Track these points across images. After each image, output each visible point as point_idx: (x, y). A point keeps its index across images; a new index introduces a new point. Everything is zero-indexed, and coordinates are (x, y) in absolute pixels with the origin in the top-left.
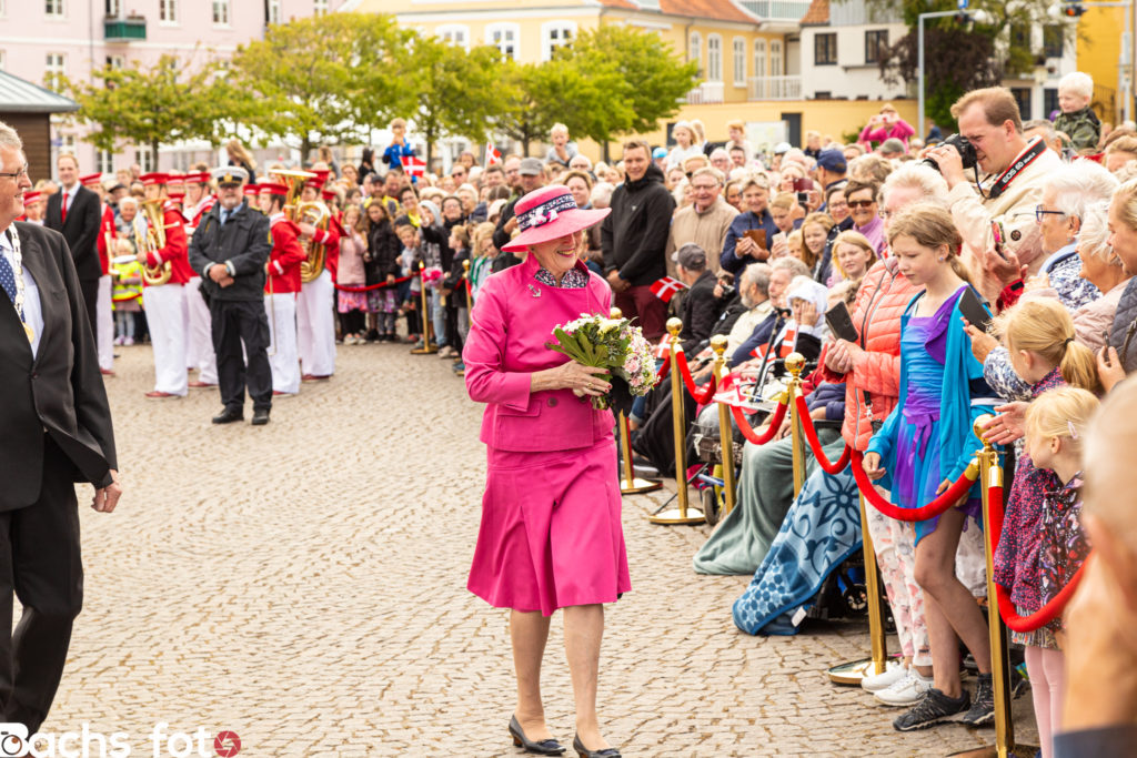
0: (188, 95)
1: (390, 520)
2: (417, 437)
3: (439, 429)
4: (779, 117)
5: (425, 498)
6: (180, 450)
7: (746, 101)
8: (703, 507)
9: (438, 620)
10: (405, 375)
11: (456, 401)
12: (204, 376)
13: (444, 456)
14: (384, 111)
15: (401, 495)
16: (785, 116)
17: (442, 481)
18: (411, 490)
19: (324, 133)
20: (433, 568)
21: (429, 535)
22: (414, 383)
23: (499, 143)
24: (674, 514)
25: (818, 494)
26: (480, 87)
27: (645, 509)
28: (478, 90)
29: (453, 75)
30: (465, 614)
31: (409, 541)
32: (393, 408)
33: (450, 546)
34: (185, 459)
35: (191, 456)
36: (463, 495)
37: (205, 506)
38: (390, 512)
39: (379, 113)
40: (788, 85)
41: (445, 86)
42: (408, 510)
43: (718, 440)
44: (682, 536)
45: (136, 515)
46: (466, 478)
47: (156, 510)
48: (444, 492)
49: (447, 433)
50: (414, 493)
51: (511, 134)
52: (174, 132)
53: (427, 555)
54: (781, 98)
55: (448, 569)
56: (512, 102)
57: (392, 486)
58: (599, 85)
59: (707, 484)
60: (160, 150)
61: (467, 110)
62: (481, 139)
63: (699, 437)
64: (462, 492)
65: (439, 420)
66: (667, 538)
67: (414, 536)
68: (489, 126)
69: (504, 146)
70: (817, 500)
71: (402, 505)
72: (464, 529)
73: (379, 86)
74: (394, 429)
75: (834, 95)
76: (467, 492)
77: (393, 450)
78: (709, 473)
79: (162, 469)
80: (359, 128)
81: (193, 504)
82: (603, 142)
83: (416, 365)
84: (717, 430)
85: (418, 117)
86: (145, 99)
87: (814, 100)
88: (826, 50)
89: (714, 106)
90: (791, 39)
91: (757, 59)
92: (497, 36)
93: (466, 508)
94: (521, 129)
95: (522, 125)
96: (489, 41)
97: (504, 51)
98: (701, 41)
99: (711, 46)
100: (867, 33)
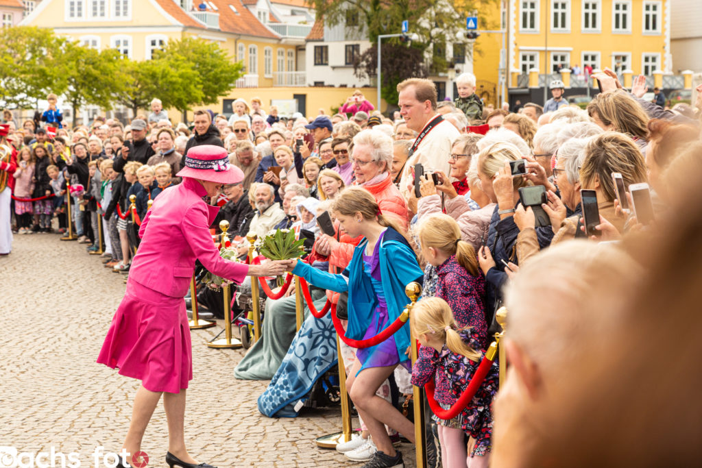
1: (45, 344)
2: (64, 292)
3: (78, 287)
4: (292, 96)
5: (67, 331)
7: (272, 87)
8: (241, 337)
9: (74, 407)
10: (56, 253)
11: (88, 270)
13: (80, 304)
14: (45, 88)
15: (52, 329)
16: (296, 96)
17: (78, 320)
18: (58, 326)
19: (8, 101)
20: (71, 374)
21: (69, 354)
22: (62, 259)
23: (119, 109)
24: (223, 342)
25: (311, 330)
26: (107, 75)
27: (205, 339)
28: (106, 77)
29: (91, 66)
30: (91, 404)
31: (57, 358)
32: (49, 274)
33: (82, 360)
36: (91, 329)
38: (46, 339)
39: (42, 90)
40: (298, 77)
41: (85, 74)
42: (56, 338)
43: (250, 296)
44: (227, 356)
46: (94, 318)
48: (79, 327)
49: (82, 289)
50: (61, 328)
51: (125, 103)
53: (68, 367)
54: (294, 85)
55: (80, 376)
56: (127, 84)
57: (46, 323)
58: (181, 76)
59: (244, 323)
61: (99, 90)
62: (107, 107)
63: (239, 294)
64: (91, 327)
65: (77, 282)
66: (218, 357)
67: (60, 354)
68: (112, 99)
69: (122, 112)
70: (310, 334)
71: (51, 336)
72: (91, 350)
73: (43, 73)
74: (49, 287)
75: (326, 84)
76: (94, 327)
77: (47, 300)
78: (245, 317)
80: (30, 99)
82: (183, 111)
83: (63, 247)
84: (250, 290)
85: (68, 92)
87: (313, 87)
88: (321, 56)
89: (252, 89)
90: (300, 49)
91: (279, 61)
92: (118, 43)
93: (93, 337)
94: (132, 101)
95: (133, 99)
96: (113, 46)
97: (122, 52)
98: (244, 49)
99: (251, 52)
100: (346, 46)
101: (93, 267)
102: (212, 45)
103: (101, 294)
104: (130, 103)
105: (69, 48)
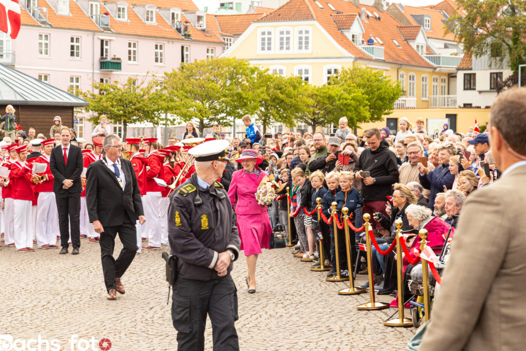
0: (142, 98)
1: (250, 319)
2: (261, 277)
3: (272, 273)
4: (445, 116)
5: (267, 309)
6: (139, 281)
7: (428, 108)
8: (412, 318)
12: (151, 242)
13: (275, 287)
14: (241, 109)
15: (254, 307)
16: (448, 116)
17: (275, 300)
18: (259, 305)
19: (211, 120)
21: (269, 329)
23: (301, 126)
24: (396, 321)
26: (292, 98)
27: (381, 318)
28: (290, 100)
29: (279, 91)
31: (259, 331)
34: (142, 285)
35: (146, 284)
37: (153, 310)
40: (450, 100)
41: (274, 97)
42: (258, 315)
43: (421, 283)
44: (401, 333)
45: (118, 314)
46: (288, 299)
47: (128, 312)
48: (276, 306)
49: (276, 276)
50: (261, 306)
51: (306, 122)
52: (134, 118)
53: (269, 339)
54: (446, 107)
56: (308, 106)
57: (249, 303)
58: (353, 99)
59: (414, 306)
60: (127, 127)
61: (285, 110)
62: (291, 125)
64: (285, 306)
65: (272, 269)
66: (393, 333)
67: (262, 328)
68: (296, 117)
69: (303, 128)
71: (254, 313)
73: (240, 96)
75: (473, 106)
78: (415, 300)
79: (131, 290)
80: (228, 118)
81: (147, 309)
82: (353, 128)
85: (259, 112)
86: (120, 100)
87: (463, 108)
88: (470, 82)
89: (411, 110)
90: (452, 76)
91: (434, 86)
92: (300, 72)
93: (288, 315)
94: (311, 119)
95: (313, 118)
96: (296, 74)
97: (303, 79)
98: (405, 76)
99: (410, 79)
100: (491, 74)
101: (285, 257)
102: (378, 73)
103: (292, 279)
104: (311, 122)
105: (261, 75)
